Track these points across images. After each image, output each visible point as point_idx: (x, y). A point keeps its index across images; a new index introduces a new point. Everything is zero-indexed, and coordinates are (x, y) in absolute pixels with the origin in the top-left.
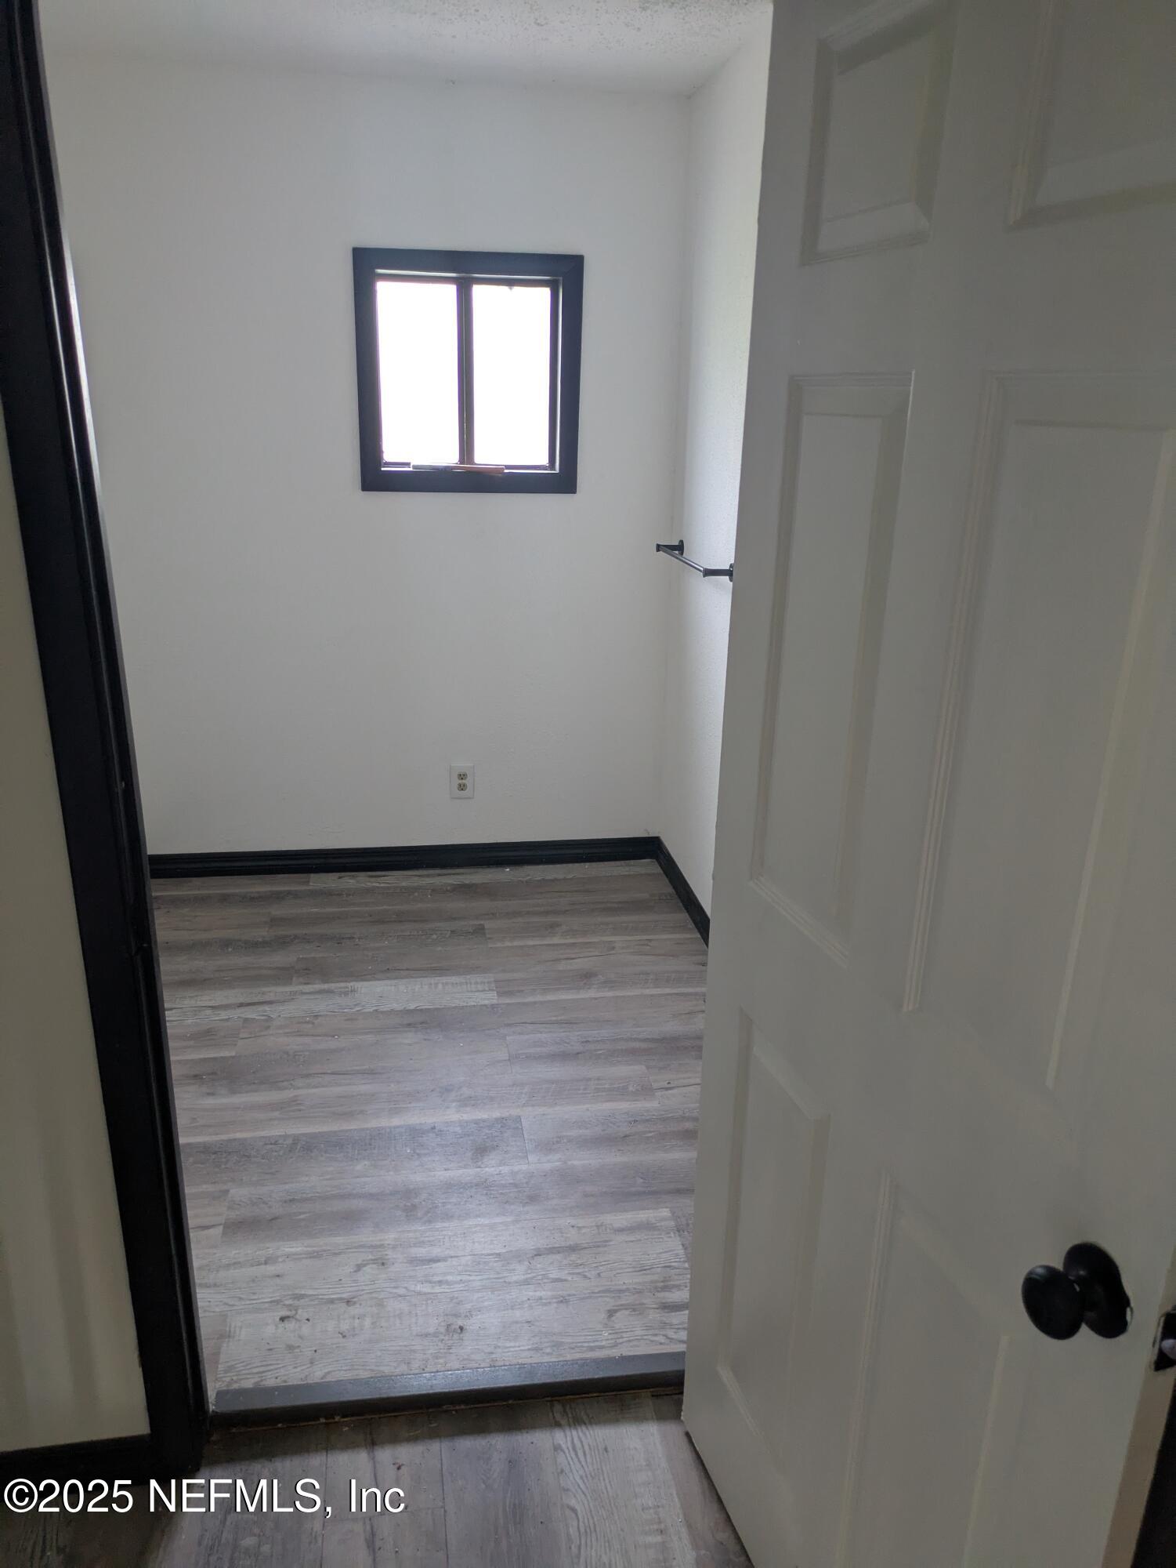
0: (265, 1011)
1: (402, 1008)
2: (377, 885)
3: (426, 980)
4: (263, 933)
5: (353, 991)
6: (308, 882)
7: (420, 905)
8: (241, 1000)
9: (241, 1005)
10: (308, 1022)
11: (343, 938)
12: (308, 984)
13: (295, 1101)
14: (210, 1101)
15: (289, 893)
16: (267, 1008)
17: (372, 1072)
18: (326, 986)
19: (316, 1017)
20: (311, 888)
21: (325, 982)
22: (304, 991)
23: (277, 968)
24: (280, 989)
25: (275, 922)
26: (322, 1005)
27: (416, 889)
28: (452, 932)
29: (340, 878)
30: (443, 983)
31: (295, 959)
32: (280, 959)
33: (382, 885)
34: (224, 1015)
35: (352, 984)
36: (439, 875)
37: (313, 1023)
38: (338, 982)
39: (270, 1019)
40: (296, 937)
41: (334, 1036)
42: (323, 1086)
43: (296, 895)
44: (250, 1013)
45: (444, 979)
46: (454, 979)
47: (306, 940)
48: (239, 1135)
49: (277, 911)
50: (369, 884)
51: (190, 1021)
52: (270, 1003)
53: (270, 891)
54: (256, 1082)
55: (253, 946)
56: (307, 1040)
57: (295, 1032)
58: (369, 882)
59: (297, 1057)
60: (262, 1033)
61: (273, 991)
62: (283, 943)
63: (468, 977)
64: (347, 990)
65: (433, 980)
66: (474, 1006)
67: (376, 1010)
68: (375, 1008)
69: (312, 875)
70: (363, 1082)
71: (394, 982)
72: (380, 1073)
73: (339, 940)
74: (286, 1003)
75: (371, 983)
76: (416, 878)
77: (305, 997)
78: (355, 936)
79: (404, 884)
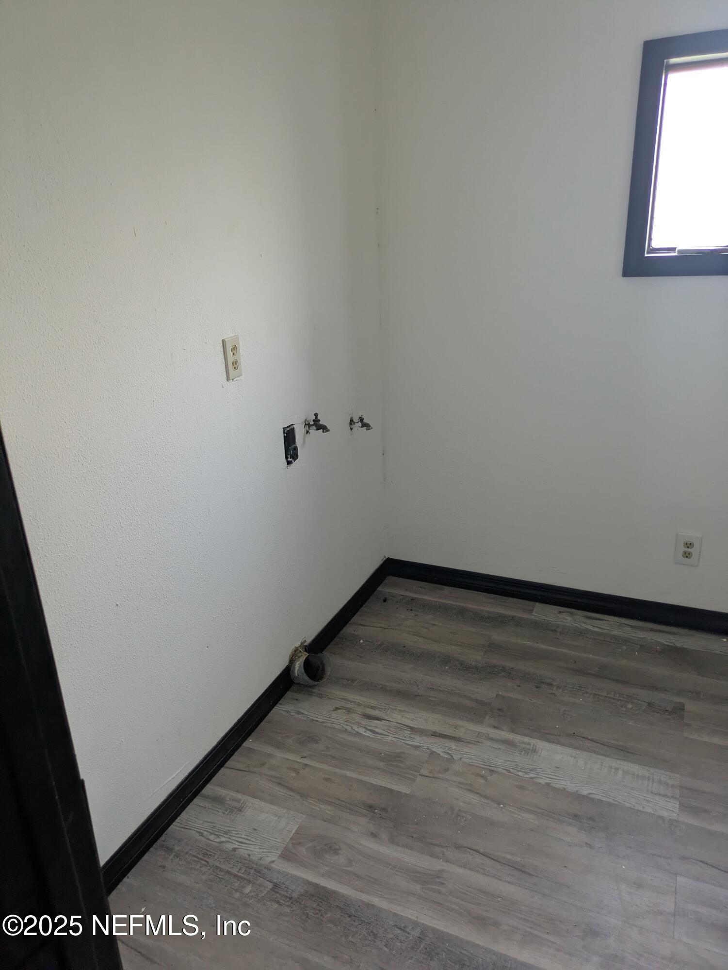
0: (451, 749)
1: (574, 790)
2: (591, 628)
3: (609, 762)
4: (476, 657)
5: (534, 751)
6: (532, 611)
7: (624, 662)
8: (437, 728)
9: (435, 734)
10: (482, 776)
11: (543, 682)
12: (498, 728)
13: (437, 877)
14: (371, 845)
15: (513, 618)
16: (453, 745)
17: (520, 869)
18: (511, 736)
19: (492, 771)
20: (532, 617)
21: (512, 731)
22: (491, 736)
23: (477, 701)
24: (472, 727)
25: (492, 647)
26: (501, 759)
27: (626, 641)
28: (650, 704)
29: (560, 612)
30: (623, 771)
31: (495, 695)
32: (484, 691)
33: (596, 629)
34: (418, 740)
35: (533, 741)
36: (652, 630)
37: (486, 780)
38: (525, 735)
39: (451, 760)
40: (503, 669)
41: (499, 804)
42: (471, 869)
43: (517, 622)
44: (438, 747)
45: (627, 766)
46: (635, 768)
47: (509, 674)
48: (377, 901)
49: (498, 636)
50: (583, 625)
51: (390, 738)
52: (457, 739)
53: (498, 613)
54: (415, 836)
55: (465, 669)
56: (475, 799)
57: (466, 784)
58: (585, 623)
59: (459, 818)
60: (441, 776)
61: (466, 727)
62: (488, 672)
63: (652, 771)
64: (528, 747)
65: (615, 763)
66: (650, 814)
67: (548, 784)
68: (548, 781)
69: (538, 605)
70: (508, 879)
71: (574, 752)
72: (529, 874)
73: (540, 683)
74: (470, 746)
75: (553, 746)
76: (629, 629)
77: (489, 743)
78: (554, 683)
79: (616, 633)
